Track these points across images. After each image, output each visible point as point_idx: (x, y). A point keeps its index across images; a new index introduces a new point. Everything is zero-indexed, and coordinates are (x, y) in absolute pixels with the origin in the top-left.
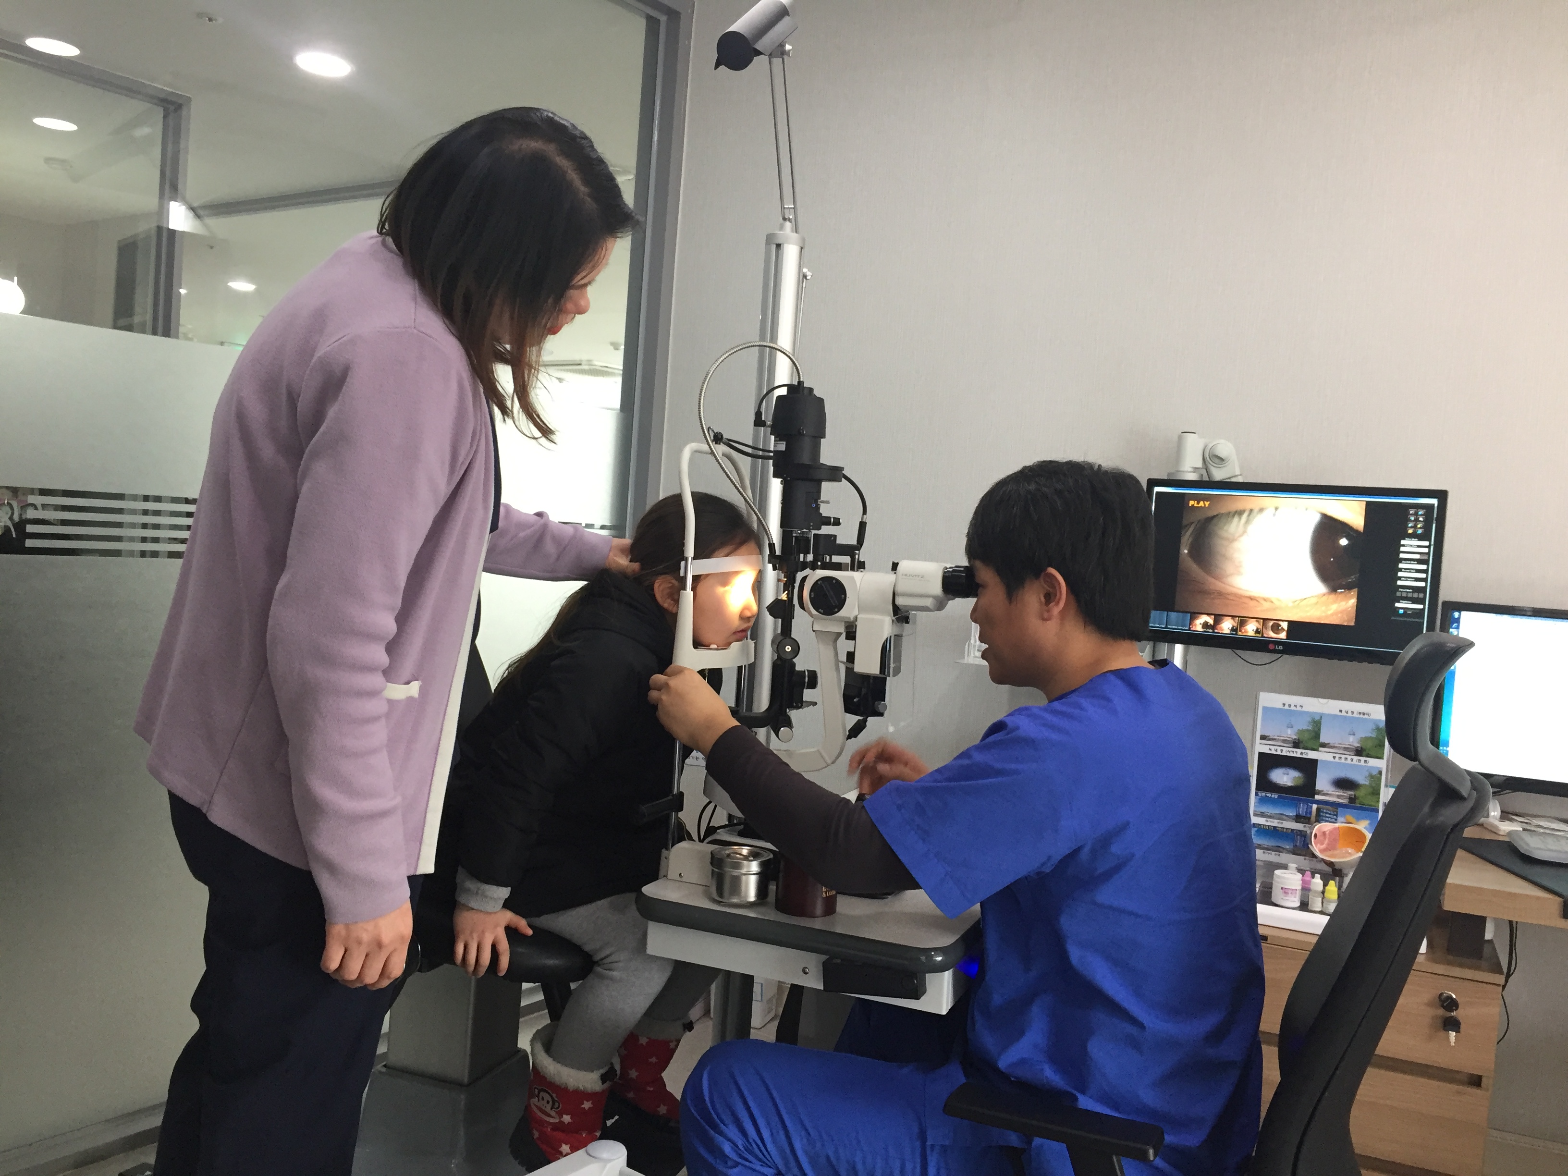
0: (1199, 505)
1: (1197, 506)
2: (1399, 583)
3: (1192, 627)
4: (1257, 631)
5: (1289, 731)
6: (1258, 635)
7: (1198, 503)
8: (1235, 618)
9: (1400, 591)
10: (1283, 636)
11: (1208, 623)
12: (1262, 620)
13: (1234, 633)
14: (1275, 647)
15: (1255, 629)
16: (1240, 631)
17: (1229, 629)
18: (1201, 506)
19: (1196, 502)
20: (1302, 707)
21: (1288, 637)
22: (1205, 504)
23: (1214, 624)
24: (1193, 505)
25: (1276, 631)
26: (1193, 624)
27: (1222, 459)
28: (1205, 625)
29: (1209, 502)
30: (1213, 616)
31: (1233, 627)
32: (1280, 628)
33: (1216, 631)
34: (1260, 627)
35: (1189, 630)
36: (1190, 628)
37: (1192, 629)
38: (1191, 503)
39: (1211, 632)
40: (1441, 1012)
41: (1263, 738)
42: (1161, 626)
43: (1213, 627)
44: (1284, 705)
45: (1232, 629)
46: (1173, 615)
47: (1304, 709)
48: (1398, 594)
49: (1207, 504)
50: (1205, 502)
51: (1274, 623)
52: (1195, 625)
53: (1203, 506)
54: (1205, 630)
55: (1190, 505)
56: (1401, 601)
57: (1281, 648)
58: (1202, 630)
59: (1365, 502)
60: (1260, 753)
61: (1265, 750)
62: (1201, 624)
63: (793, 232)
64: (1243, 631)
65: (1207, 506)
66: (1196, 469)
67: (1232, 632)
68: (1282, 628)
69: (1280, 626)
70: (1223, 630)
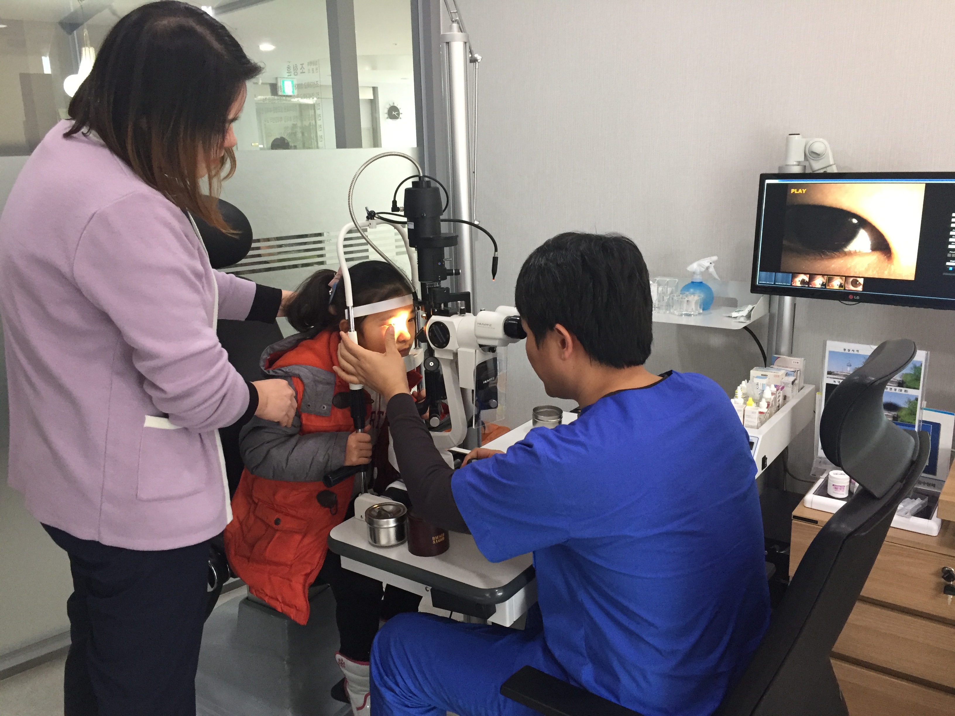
0: (799, 192)
1: (797, 192)
2: (950, 247)
3: (793, 283)
4: (841, 286)
5: (849, 369)
6: (842, 289)
7: (798, 191)
8: (825, 276)
9: (951, 253)
10: (860, 289)
11: (805, 280)
12: (844, 277)
13: (824, 287)
14: (854, 297)
15: (839, 284)
16: (828, 286)
17: (820, 284)
18: (800, 193)
19: (796, 190)
20: (858, 351)
21: (864, 289)
22: (802, 191)
23: (809, 280)
24: (794, 192)
25: (855, 286)
26: (794, 281)
27: (818, 155)
28: (803, 282)
29: (806, 190)
30: (808, 275)
31: (823, 282)
32: (858, 283)
33: (810, 286)
34: (843, 282)
35: (791, 285)
36: (791, 284)
37: (793, 285)
38: (793, 191)
39: (807, 287)
40: (943, 580)
41: (829, 373)
42: (771, 283)
43: (808, 283)
44: (845, 350)
45: (823, 285)
46: (780, 275)
47: (860, 353)
48: (949, 255)
49: (804, 191)
50: (803, 190)
51: (854, 279)
52: (795, 282)
53: (801, 192)
54: (803, 285)
55: (792, 192)
56: (951, 261)
57: (858, 298)
58: (800, 285)
59: (925, 184)
60: (827, 384)
61: (831, 382)
62: (799, 281)
63: (459, 32)
64: (830, 286)
65: (804, 192)
66: (799, 163)
67: (822, 287)
68: (859, 283)
69: (858, 281)
70: (815, 285)
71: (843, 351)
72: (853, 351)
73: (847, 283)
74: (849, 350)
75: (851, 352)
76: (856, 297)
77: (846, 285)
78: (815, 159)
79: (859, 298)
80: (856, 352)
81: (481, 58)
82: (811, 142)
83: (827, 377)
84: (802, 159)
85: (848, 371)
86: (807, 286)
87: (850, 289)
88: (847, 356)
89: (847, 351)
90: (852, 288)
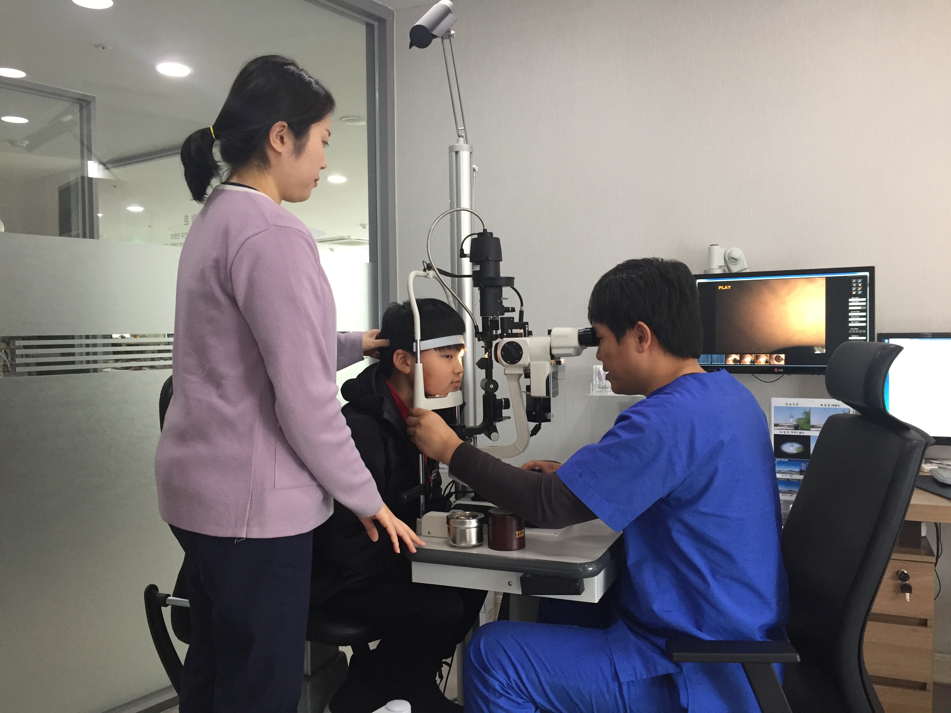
2: (850, 325)
3: (727, 362)
4: (767, 362)
5: (791, 420)
6: (768, 364)
8: (752, 355)
9: (851, 330)
10: (782, 363)
11: (736, 359)
12: (769, 355)
13: (753, 364)
14: (778, 370)
15: (765, 360)
16: (756, 362)
17: (749, 361)
20: (798, 404)
21: (786, 363)
23: (740, 359)
25: (778, 361)
26: (727, 361)
27: (736, 260)
28: (735, 361)
30: (739, 355)
31: (752, 360)
32: (780, 358)
33: (741, 363)
34: (768, 359)
35: (725, 364)
36: (726, 363)
37: (727, 363)
40: (899, 582)
41: (776, 425)
42: (708, 363)
43: (740, 361)
44: (787, 404)
45: (751, 362)
46: (715, 356)
47: (799, 406)
48: (850, 332)
51: (777, 356)
52: (729, 361)
54: (735, 363)
56: (852, 336)
58: (733, 364)
59: (825, 278)
61: (778, 432)
62: (732, 360)
63: (465, 143)
64: (758, 362)
66: (720, 267)
67: (751, 363)
68: (782, 358)
70: (746, 363)
71: (785, 405)
72: (794, 404)
73: (772, 359)
74: (790, 404)
75: (792, 406)
76: (780, 370)
77: (771, 360)
78: (734, 264)
79: (782, 371)
80: (796, 406)
81: (478, 168)
82: (728, 252)
83: (775, 429)
84: (722, 263)
85: (791, 422)
86: (738, 364)
87: (774, 364)
88: (789, 409)
89: (789, 405)
90: (776, 363)
